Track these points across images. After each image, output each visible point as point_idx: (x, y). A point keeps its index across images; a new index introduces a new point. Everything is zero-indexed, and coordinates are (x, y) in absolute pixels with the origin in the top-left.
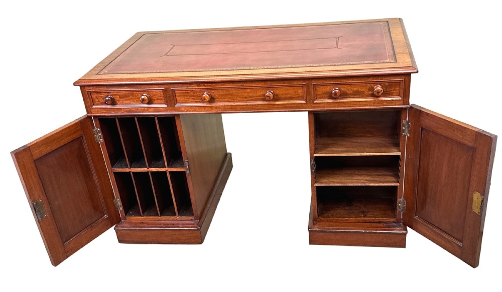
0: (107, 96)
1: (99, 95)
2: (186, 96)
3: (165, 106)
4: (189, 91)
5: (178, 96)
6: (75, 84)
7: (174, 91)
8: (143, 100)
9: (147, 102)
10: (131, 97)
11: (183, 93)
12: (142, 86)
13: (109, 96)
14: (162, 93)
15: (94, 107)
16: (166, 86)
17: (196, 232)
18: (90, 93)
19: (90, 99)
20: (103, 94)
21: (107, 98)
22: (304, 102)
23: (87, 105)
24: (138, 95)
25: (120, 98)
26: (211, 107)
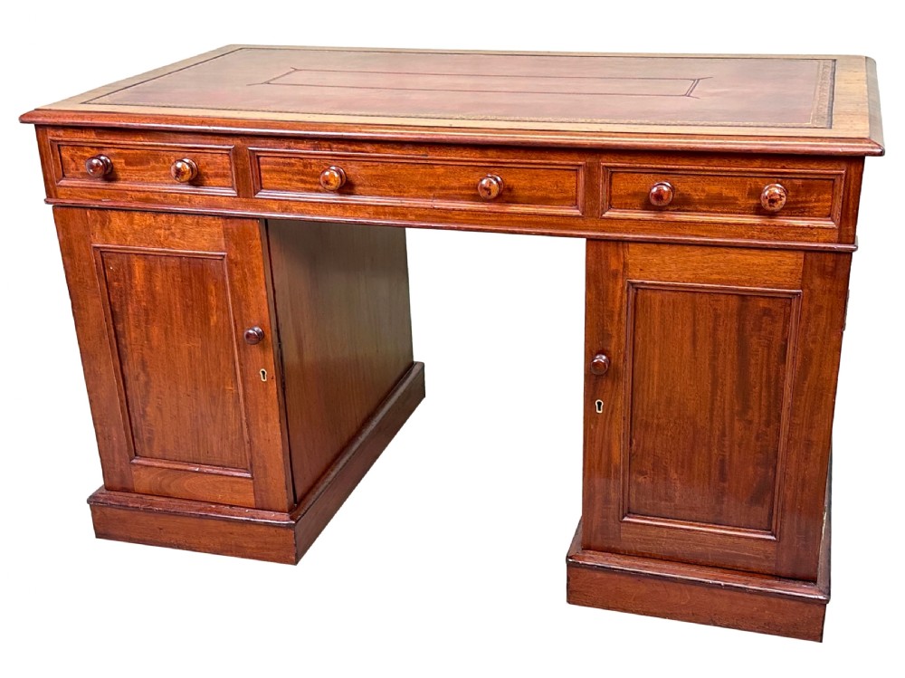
0: (97, 157)
1: (79, 153)
2: (286, 172)
3: (232, 192)
4: (293, 161)
5: (267, 171)
6: (24, 119)
7: (256, 157)
8: (179, 172)
9: (187, 177)
10: (153, 164)
11: (278, 164)
12: (182, 138)
13: (103, 158)
14: (226, 159)
15: (64, 182)
16: (238, 142)
17: (283, 531)
18: (58, 146)
19: (56, 160)
20: (88, 152)
21: (95, 161)
22: (577, 212)
23: (49, 176)
24: (170, 160)
25: (127, 163)
26: (343, 206)
